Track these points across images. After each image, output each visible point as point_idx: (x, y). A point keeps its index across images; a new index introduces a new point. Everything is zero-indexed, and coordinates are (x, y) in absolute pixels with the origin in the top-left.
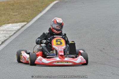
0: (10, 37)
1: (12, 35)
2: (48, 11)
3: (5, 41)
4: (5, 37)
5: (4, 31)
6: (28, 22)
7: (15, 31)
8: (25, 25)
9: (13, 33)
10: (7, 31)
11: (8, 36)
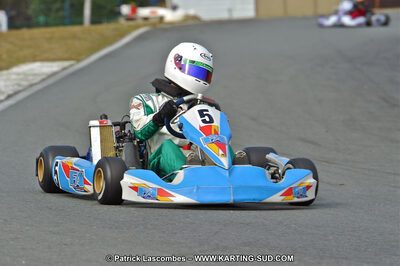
0: (31, 85)
1: (36, 84)
2: (128, 45)
3: (16, 93)
4: (19, 85)
5: (18, 74)
6: (78, 61)
7: (44, 77)
8: (71, 66)
9: (39, 79)
10: (26, 75)
11: (25, 83)
